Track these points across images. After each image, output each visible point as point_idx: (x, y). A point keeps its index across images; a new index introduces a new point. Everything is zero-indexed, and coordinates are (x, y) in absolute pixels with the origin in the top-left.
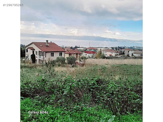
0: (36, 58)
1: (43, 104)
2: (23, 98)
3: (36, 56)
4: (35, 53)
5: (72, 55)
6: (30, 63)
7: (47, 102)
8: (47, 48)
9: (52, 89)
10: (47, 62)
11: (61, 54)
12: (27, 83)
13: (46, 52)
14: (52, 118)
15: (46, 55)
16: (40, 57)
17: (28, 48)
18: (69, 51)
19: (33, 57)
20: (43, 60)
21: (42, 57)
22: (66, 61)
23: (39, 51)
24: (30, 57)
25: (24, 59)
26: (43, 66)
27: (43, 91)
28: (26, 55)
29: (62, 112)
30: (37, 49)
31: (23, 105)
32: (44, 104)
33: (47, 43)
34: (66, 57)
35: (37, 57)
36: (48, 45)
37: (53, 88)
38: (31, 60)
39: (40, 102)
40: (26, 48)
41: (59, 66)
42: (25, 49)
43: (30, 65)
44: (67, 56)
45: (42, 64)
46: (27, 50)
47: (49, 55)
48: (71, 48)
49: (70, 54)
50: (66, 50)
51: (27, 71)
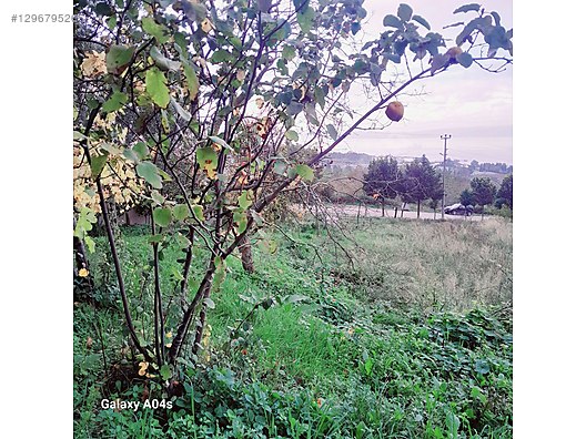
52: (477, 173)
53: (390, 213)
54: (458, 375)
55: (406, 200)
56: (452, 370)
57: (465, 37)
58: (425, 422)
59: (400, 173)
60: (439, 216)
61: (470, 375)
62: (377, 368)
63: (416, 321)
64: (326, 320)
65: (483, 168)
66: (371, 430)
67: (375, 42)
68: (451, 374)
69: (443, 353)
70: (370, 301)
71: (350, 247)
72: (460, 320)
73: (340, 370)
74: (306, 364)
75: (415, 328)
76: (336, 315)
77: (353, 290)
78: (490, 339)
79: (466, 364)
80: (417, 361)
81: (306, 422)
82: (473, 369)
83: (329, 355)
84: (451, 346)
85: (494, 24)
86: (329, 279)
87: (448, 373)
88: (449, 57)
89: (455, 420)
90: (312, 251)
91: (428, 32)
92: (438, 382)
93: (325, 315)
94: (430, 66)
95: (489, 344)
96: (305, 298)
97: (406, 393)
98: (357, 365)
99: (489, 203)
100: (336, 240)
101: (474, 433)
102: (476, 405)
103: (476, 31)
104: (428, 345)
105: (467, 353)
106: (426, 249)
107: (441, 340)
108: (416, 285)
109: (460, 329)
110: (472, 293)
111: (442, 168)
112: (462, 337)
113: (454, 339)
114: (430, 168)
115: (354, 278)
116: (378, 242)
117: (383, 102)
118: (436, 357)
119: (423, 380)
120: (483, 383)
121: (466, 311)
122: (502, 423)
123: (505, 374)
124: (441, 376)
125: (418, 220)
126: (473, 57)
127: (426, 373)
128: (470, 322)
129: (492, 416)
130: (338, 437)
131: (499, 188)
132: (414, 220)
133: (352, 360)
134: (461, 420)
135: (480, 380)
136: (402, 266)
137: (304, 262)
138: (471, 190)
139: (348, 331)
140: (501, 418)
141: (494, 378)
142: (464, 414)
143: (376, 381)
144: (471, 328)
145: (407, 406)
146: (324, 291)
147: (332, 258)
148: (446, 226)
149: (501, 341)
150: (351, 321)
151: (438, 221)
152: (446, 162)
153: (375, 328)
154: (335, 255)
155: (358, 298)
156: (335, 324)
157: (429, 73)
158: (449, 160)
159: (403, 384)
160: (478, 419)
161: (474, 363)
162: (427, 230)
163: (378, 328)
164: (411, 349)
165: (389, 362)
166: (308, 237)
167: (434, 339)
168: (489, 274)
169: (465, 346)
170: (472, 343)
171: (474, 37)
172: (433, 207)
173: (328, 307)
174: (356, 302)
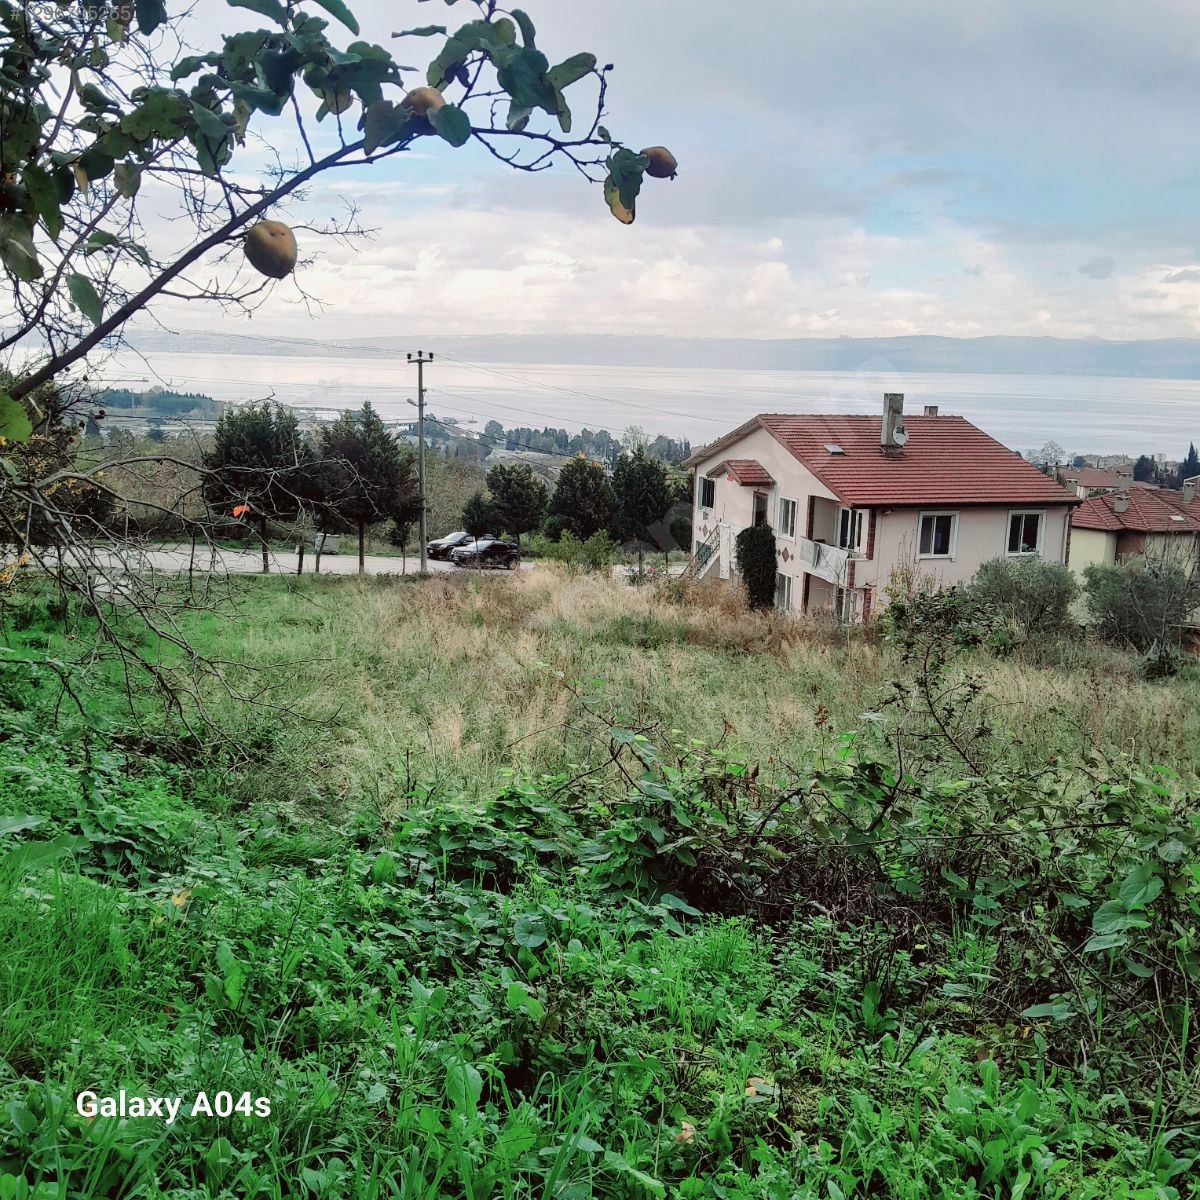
0: (783, 568)
1: (868, 1005)
2: (694, 912)
3: (780, 546)
4: (774, 518)
5: (1154, 547)
6: (730, 609)
7: (914, 999)
8: (889, 465)
9: (952, 877)
10: (881, 603)
11: (1024, 534)
12: (723, 782)
13: (877, 510)
14: (974, 1169)
15: (872, 536)
16: (818, 555)
17: (719, 472)
18: (1120, 507)
19: (757, 549)
20: (844, 583)
21: (835, 555)
22: (1079, 611)
23: (812, 499)
24: (727, 555)
25: (677, 570)
26: (837, 639)
27: (857, 878)
28: (698, 536)
29: (1080, 1134)
30: (795, 482)
31: (698, 982)
32: (881, 1009)
33: (892, 424)
34: (1077, 568)
35: (795, 558)
36: (900, 439)
37: (956, 867)
38: (739, 575)
39: (840, 979)
40: (702, 473)
41: (1005, 650)
42: (691, 480)
43: (727, 627)
44: (1090, 552)
45: (829, 626)
46: (709, 488)
47: (899, 538)
48: (1144, 469)
49: (1124, 538)
50: (1081, 493)
51: (702, 674)
52: (500, 455)
53: (284, 562)
54: (472, 962)
55: (328, 525)
56: (459, 952)
57: (450, 68)
58: (394, 1101)
59: (308, 451)
60: (413, 565)
61: (501, 956)
62: (258, 986)
63: (363, 843)
64: (102, 879)
65: (516, 440)
66: (247, 1156)
67: (211, 59)
68: (456, 963)
69: (435, 912)
70: (235, 809)
71: (169, 660)
72: (473, 822)
73: (153, 1008)
74: (42, 1012)
75: (360, 862)
76: (135, 860)
77: (186, 783)
78: (545, 859)
79: (492, 930)
80: (367, 948)
81: (51, 1177)
82: (508, 938)
83: (114, 974)
84: (455, 893)
85: (520, 41)
86: (109, 761)
87: (447, 961)
88: (410, 112)
89: (468, 1077)
90: (53, 684)
91: (355, 39)
92: (423, 991)
93: (101, 863)
94: (361, 135)
95: (545, 871)
96: (32, 822)
97: (341, 1035)
98: (200, 988)
99: (531, 528)
100: (126, 644)
101: (516, 1102)
102: (518, 1029)
103: (478, 55)
104: (395, 898)
105: (492, 903)
106: (384, 651)
107: (429, 880)
108: (360, 751)
109: (474, 844)
110: (500, 753)
111: (415, 440)
112: (479, 864)
113: (459, 871)
114: (384, 440)
115: (187, 751)
116: (255, 644)
117: (236, 221)
118: (418, 925)
119: (386, 993)
120: (533, 971)
121: (488, 798)
122: (579, 1061)
123: (584, 940)
124: (431, 974)
125: (360, 577)
126: (474, 124)
127: (391, 973)
128: (499, 824)
129: (557, 1048)
130: (151, 1195)
131: (552, 489)
132: (352, 578)
133: (187, 976)
134: (484, 1074)
135: (527, 965)
136: (320, 701)
137: (25, 717)
138: (487, 496)
139: (171, 897)
140: (578, 1049)
141: (558, 953)
142: (492, 1057)
143: (258, 1020)
144: (500, 838)
145: (343, 1069)
146: (96, 795)
147: (118, 699)
148: (432, 591)
149: (570, 861)
150: (179, 868)
151: (412, 579)
152: (425, 426)
153: (251, 878)
154: (128, 691)
155: (200, 804)
156: (133, 885)
157: (360, 154)
158: (433, 419)
159: (329, 1013)
160: (525, 1064)
161: (510, 924)
162: (384, 604)
163: (260, 879)
164: (351, 916)
165: (290, 962)
166: (38, 644)
167: (410, 882)
168: (540, 701)
169: (488, 885)
170: (504, 877)
171: (472, 69)
172: (399, 542)
173: (107, 839)
174: (194, 817)
